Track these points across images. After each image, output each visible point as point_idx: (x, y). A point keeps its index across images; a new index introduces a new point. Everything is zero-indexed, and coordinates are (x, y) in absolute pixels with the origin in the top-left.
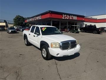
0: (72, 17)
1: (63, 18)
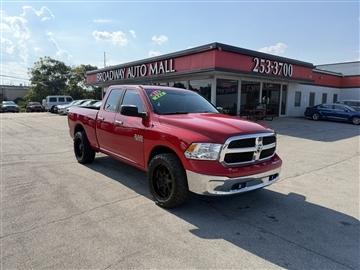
0: (279, 67)
1: (255, 70)
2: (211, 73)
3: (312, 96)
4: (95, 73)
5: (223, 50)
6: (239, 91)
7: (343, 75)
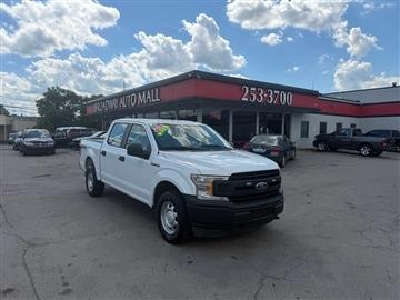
0: (275, 95)
1: (245, 99)
3: (323, 126)
4: (93, 103)
5: (202, 78)
7: (362, 102)
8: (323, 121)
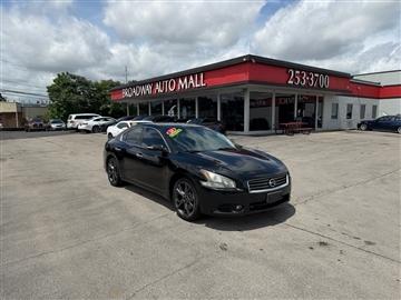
0: (315, 78)
1: (290, 82)
2: (244, 86)
3: (350, 108)
4: (120, 89)
5: (257, 63)
6: (274, 104)
7: (382, 85)
8: (350, 102)
